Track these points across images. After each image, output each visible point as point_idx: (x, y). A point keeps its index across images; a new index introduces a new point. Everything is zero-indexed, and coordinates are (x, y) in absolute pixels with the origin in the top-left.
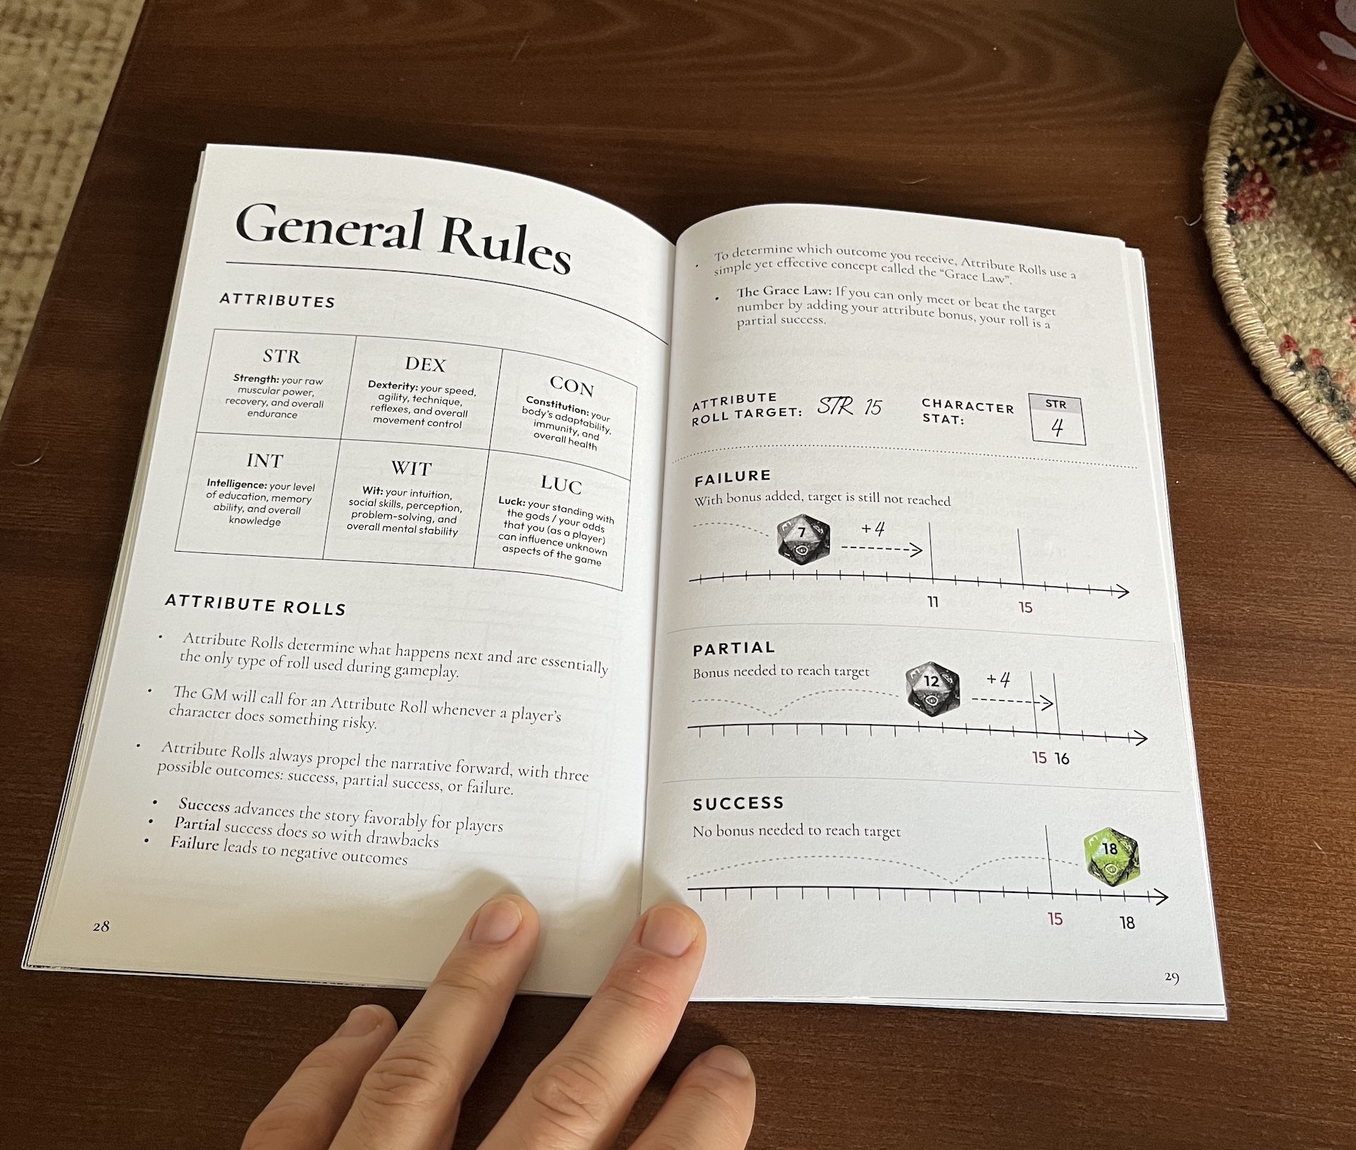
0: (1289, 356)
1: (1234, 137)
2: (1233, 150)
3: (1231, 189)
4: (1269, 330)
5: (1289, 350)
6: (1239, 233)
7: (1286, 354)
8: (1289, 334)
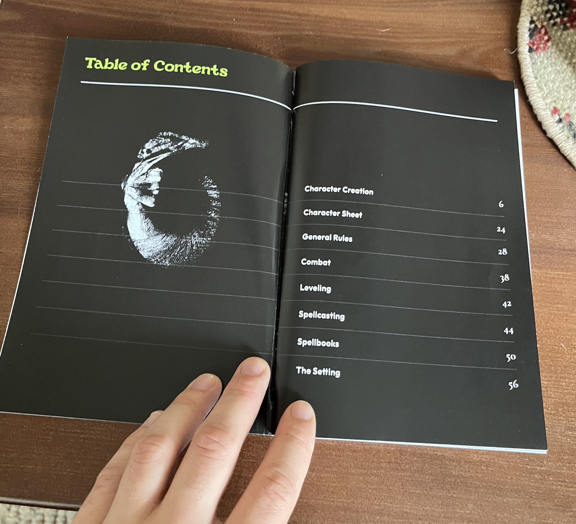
0: (555, 117)
1: (532, 11)
2: (532, 18)
3: (531, 36)
4: (547, 104)
5: (556, 114)
6: (534, 58)
7: (554, 116)
8: (556, 106)
